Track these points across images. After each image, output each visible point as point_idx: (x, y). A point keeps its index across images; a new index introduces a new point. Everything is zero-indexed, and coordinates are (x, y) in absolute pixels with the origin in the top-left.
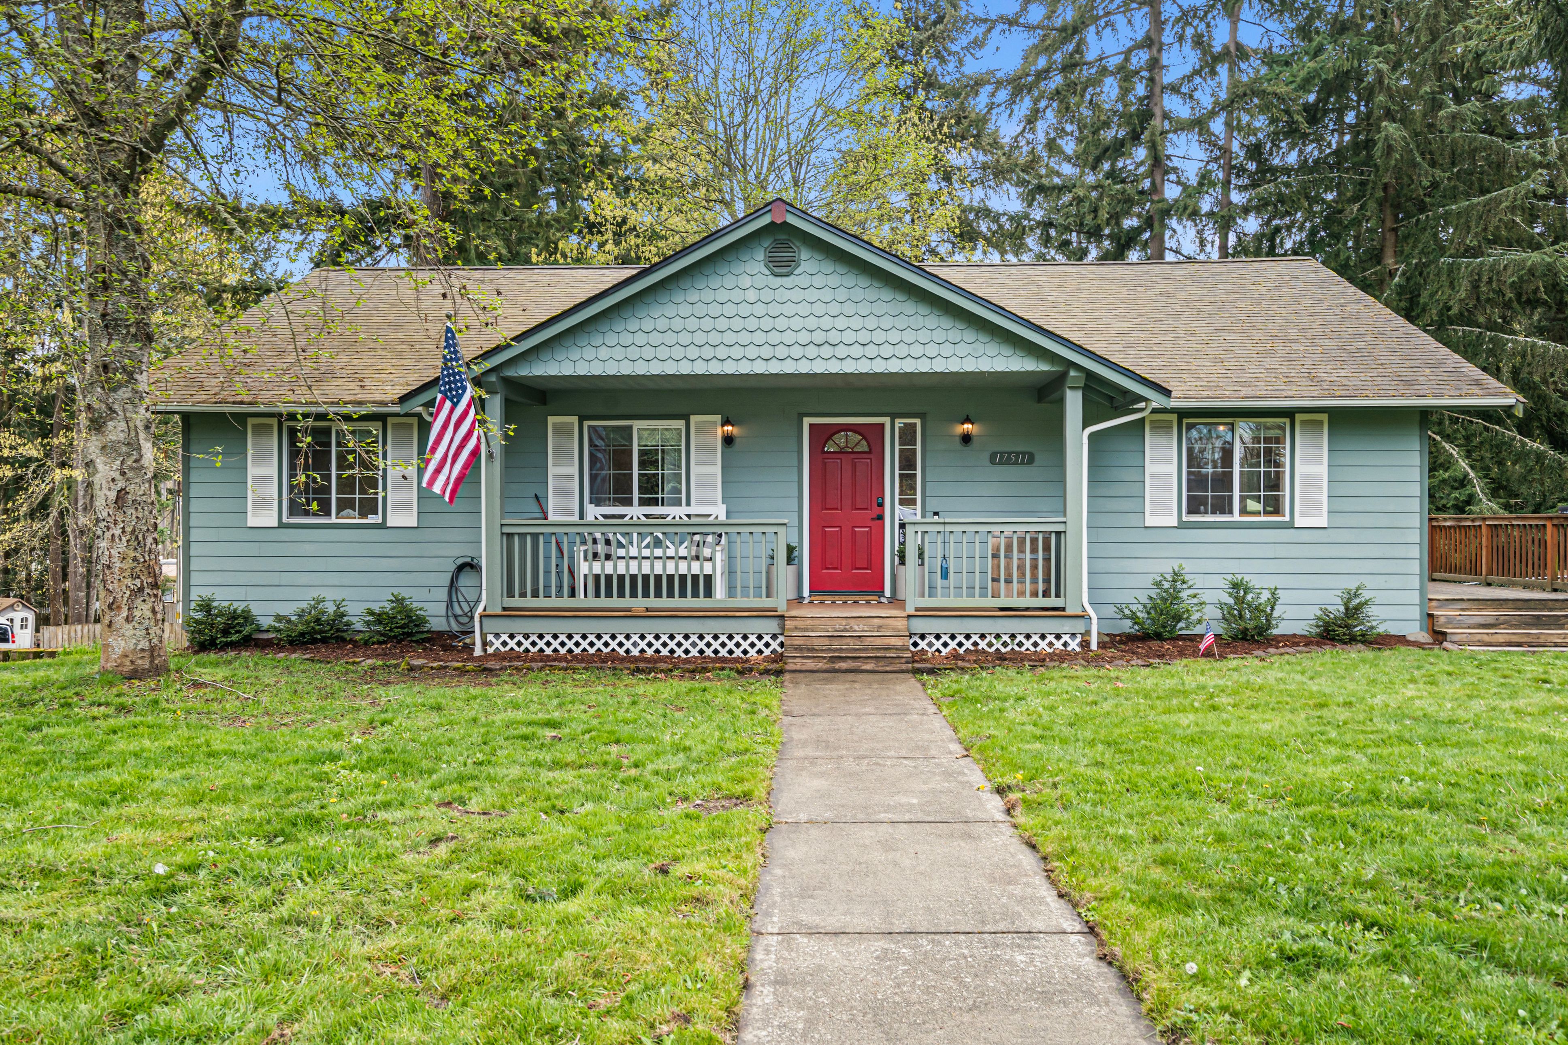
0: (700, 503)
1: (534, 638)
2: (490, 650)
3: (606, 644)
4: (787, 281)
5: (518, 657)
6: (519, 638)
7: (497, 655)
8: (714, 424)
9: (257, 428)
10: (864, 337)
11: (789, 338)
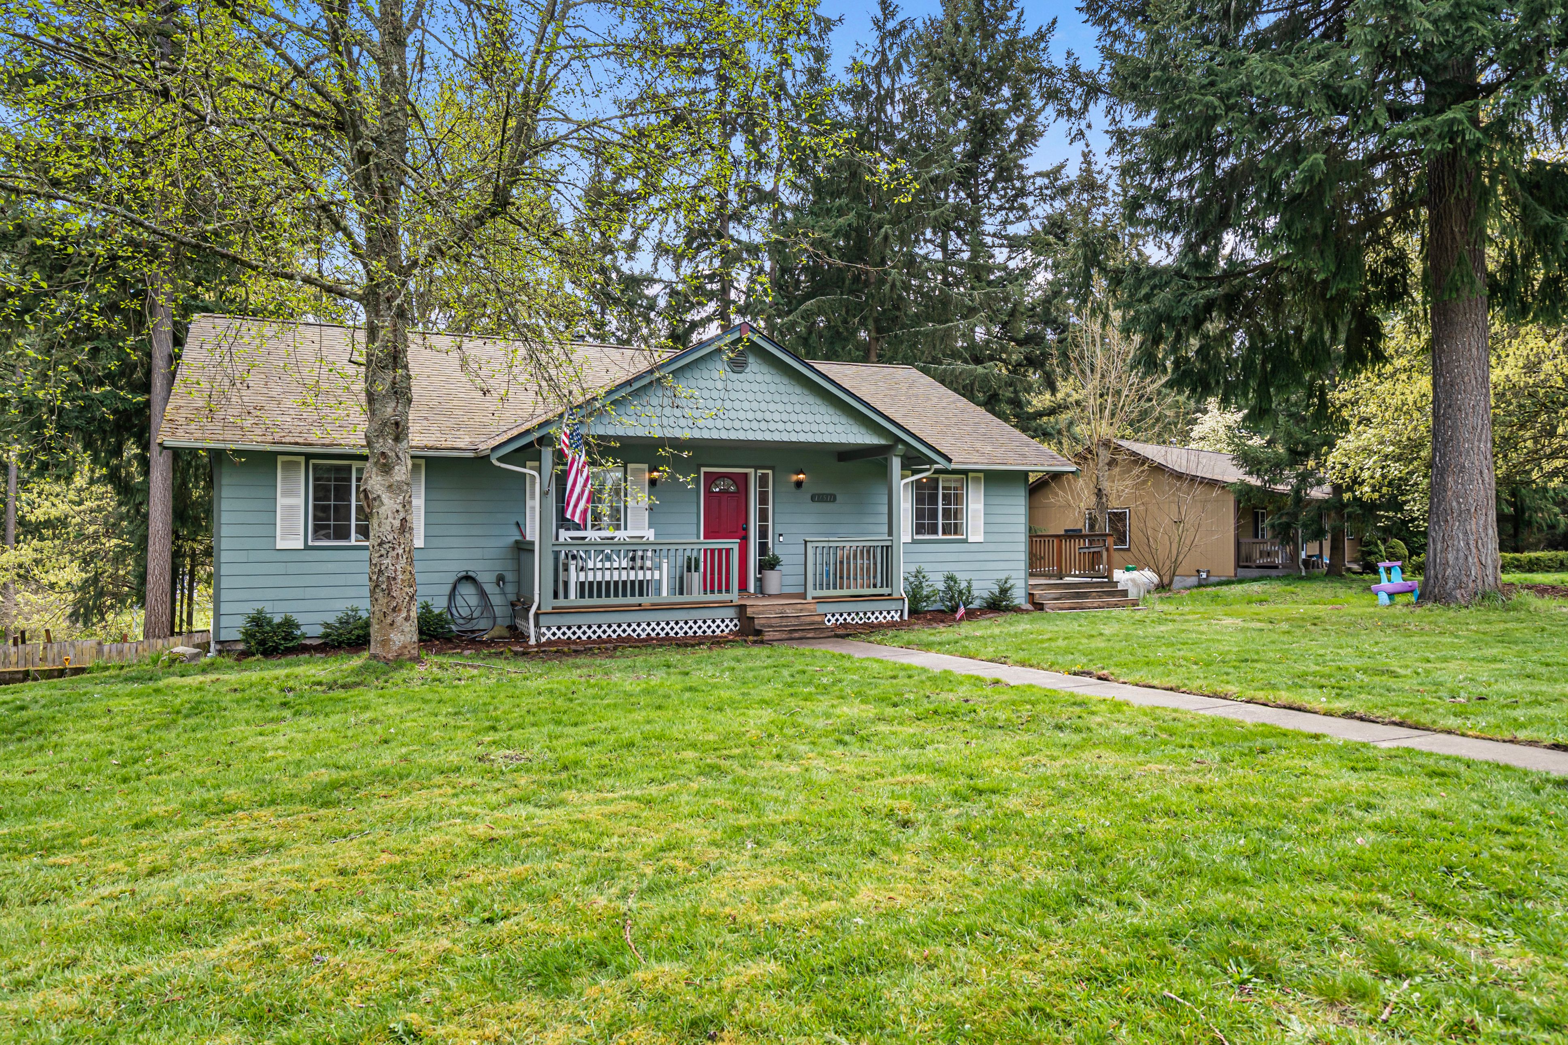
0: (635, 528)
1: (574, 629)
2: (543, 640)
3: (624, 631)
4: (741, 376)
5: (574, 642)
6: (564, 629)
7: (549, 642)
8: (643, 470)
9: (287, 465)
10: (785, 417)
11: (742, 415)
